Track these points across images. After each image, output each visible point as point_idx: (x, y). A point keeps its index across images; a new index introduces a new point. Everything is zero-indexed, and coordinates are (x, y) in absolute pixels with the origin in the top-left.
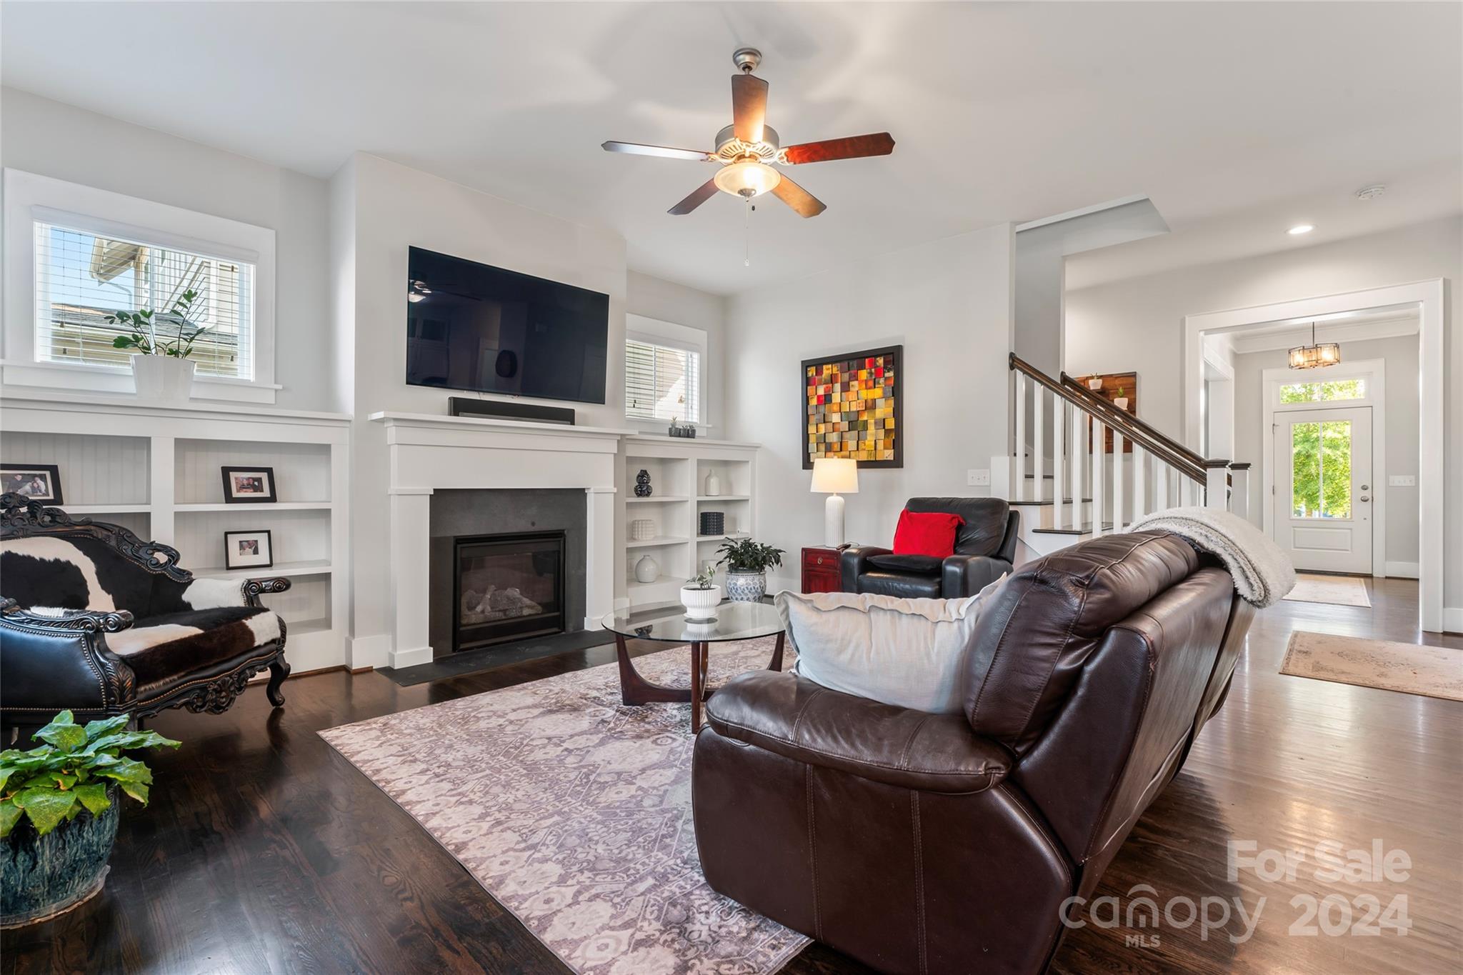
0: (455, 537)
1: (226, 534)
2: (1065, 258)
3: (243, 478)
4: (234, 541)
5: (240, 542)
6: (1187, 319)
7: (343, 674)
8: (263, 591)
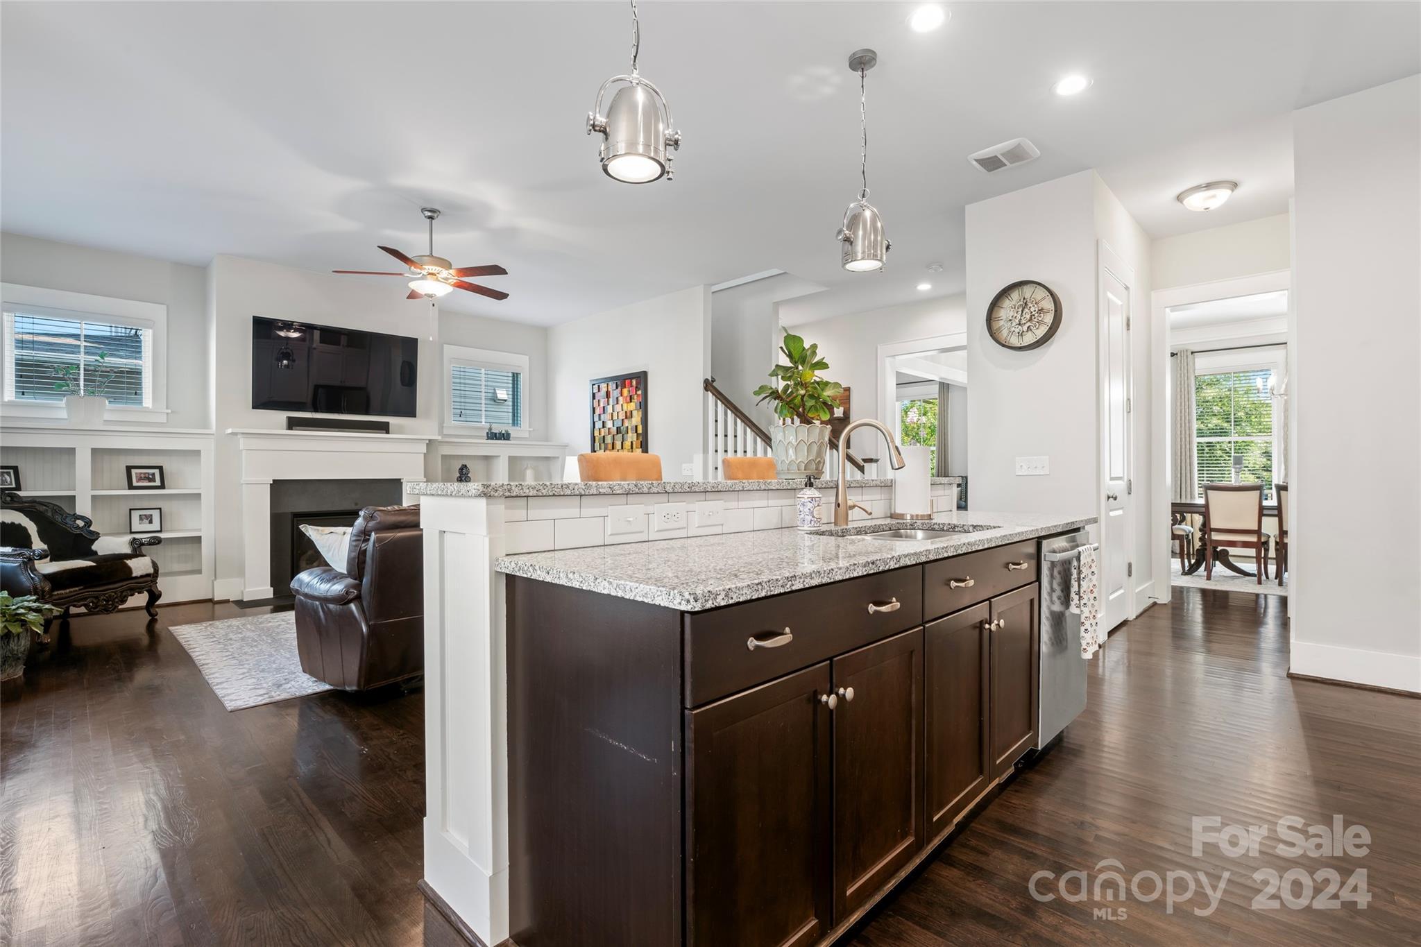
0: (292, 513)
1: (130, 510)
2: (777, 305)
3: (141, 473)
4: (135, 515)
5: (140, 515)
6: (879, 347)
7: (211, 604)
8: (143, 544)
